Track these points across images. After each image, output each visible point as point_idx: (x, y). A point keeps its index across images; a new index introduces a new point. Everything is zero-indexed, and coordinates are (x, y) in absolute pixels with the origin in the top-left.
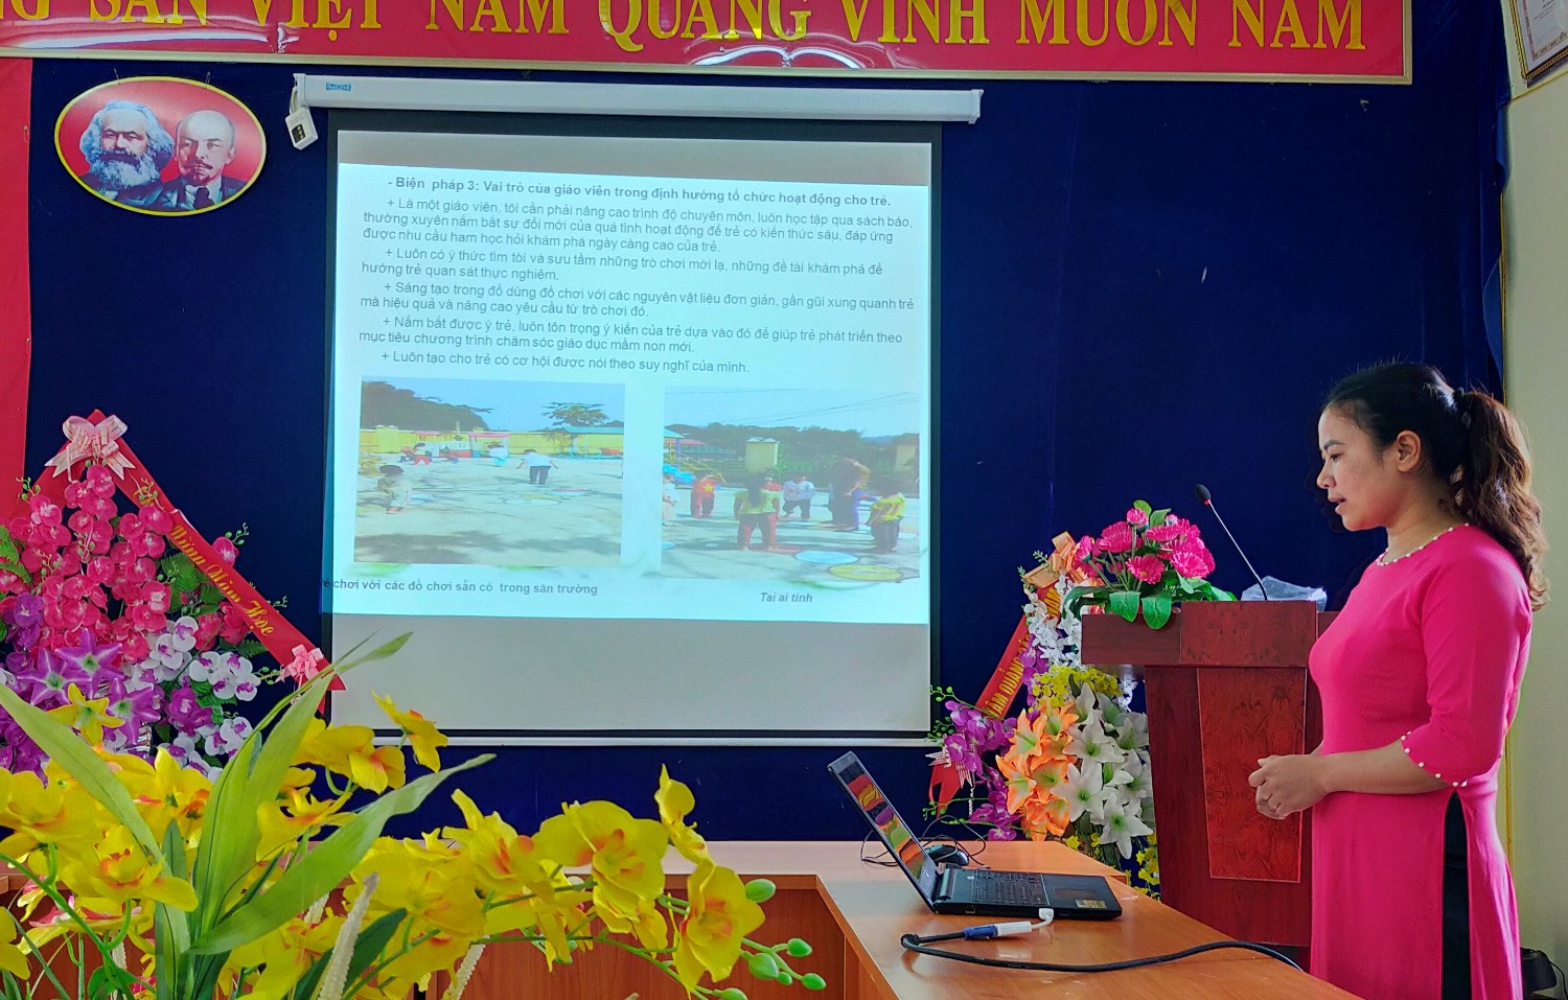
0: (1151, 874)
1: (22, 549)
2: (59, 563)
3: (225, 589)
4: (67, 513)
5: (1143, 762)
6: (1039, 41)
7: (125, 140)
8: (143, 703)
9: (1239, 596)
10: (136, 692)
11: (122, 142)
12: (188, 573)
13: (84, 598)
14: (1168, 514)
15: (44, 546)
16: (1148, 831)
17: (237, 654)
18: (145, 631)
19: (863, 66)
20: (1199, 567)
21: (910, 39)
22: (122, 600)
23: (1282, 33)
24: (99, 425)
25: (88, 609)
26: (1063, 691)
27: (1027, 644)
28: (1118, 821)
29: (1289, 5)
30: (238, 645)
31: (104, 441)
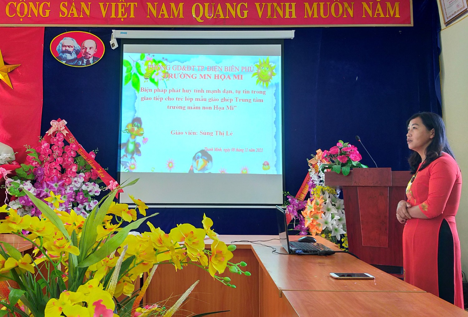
0: (346, 245)
1: (39, 155)
2: (49, 159)
3: (92, 165)
4: (51, 145)
5: (343, 213)
6: (310, 17)
7: (68, 48)
8: (70, 196)
10: (68, 193)
11: (67, 48)
12: (82, 161)
13: (55, 168)
14: (348, 144)
15: (45, 154)
16: (345, 233)
17: (95, 183)
18: (71, 177)
20: (357, 159)
21: (275, 17)
22: (65, 168)
23: (377, 13)
24: (60, 122)
25: (56, 171)
26: (320, 193)
27: (309, 180)
28: (336, 230)
29: (379, 6)
30: (95, 180)
31: (61, 126)
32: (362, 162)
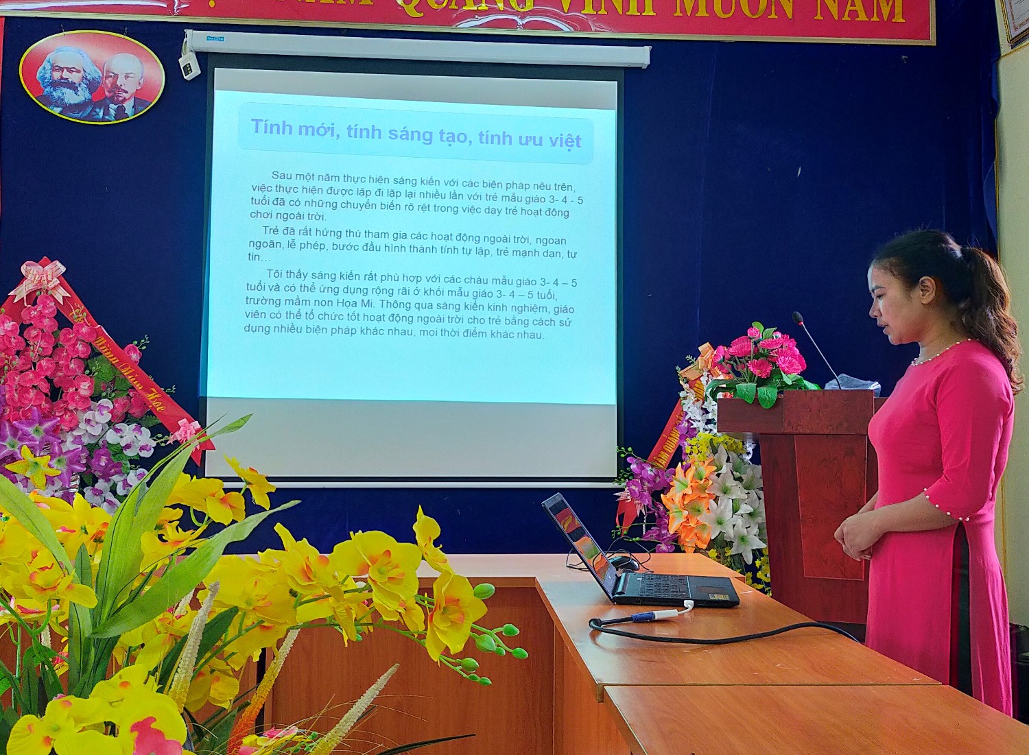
0: (764, 575)
2: (17, 362)
3: (132, 380)
5: (760, 499)
6: (689, 14)
7: (68, 73)
8: (74, 459)
9: (822, 386)
10: (69, 451)
11: (66, 74)
12: (106, 369)
13: (33, 386)
14: (775, 331)
15: (6, 351)
16: (764, 546)
17: (140, 425)
18: (76, 410)
19: (572, 29)
20: (795, 367)
21: (603, 11)
22: (60, 387)
23: (850, 11)
24: (46, 268)
25: (37, 395)
26: (706, 450)
27: (681, 418)
28: (743, 539)
30: (141, 419)
31: (50, 278)
32: (805, 375)
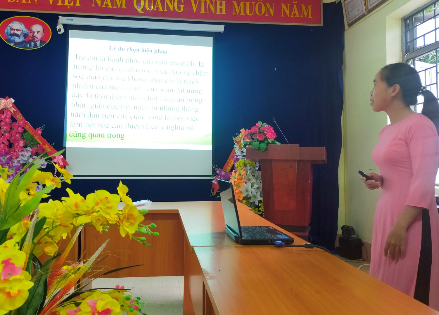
0: (262, 209)
3: (39, 141)
6: (238, 14)
8: (17, 169)
10: (15, 166)
11: (16, 32)
12: (29, 137)
14: (266, 124)
16: (262, 199)
17: (42, 157)
18: (18, 151)
20: (273, 137)
21: (208, 13)
22: (12, 143)
23: (293, 14)
24: (8, 100)
25: (4, 146)
26: (241, 165)
27: (234, 155)
28: (255, 197)
29: (295, 7)
31: (9, 104)
32: (277, 139)
